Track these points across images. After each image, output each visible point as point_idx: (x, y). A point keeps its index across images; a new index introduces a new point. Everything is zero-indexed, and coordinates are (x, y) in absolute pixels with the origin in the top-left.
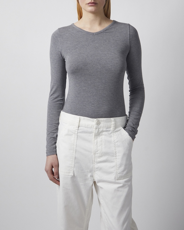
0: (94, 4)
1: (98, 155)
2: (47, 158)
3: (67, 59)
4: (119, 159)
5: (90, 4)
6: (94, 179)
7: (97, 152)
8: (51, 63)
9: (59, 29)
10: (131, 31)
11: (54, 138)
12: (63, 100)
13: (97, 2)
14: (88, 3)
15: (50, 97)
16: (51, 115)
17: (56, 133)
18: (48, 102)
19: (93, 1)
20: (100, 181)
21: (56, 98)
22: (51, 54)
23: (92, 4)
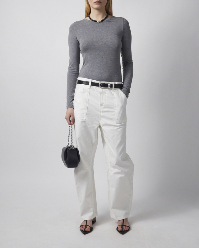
0: (99, 2)
1: (103, 106)
2: (67, 110)
3: (81, 41)
4: (117, 110)
5: (96, 3)
6: (100, 124)
7: (103, 104)
8: (69, 46)
9: (75, 22)
10: (124, 22)
11: (72, 96)
12: (78, 71)
13: (101, 1)
14: (95, 2)
15: (69, 68)
16: (70, 81)
17: (73, 93)
18: (68, 72)
19: (98, 1)
20: (104, 125)
21: (73, 69)
22: (69, 39)
23: (98, 3)
